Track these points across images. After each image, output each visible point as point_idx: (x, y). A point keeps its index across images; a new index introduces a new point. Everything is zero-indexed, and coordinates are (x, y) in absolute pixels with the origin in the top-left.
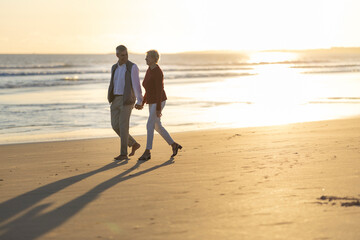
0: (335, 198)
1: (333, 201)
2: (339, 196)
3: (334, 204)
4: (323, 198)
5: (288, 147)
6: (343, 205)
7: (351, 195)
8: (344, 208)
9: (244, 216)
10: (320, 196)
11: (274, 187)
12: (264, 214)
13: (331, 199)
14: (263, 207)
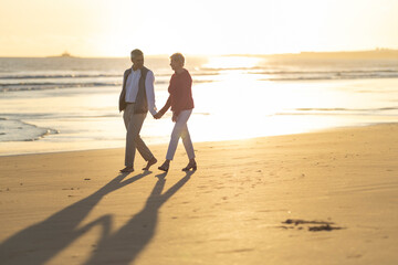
0: (302, 222)
1: (300, 225)
2: (307, 220)
3: (301, 228)
4: (289, 222)
5: (249, 164)
6: (311, 229)
7: (319, 219)
8: (311, 233)
9: (199, 242)
10: (285, 220)
11: (233, 209)
12: (220, 240)
13: (297, 223)
14: (221, 232)
